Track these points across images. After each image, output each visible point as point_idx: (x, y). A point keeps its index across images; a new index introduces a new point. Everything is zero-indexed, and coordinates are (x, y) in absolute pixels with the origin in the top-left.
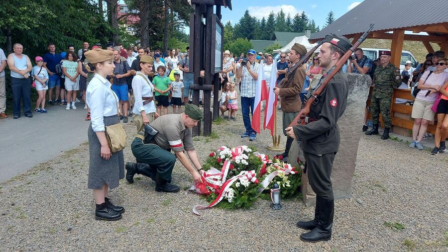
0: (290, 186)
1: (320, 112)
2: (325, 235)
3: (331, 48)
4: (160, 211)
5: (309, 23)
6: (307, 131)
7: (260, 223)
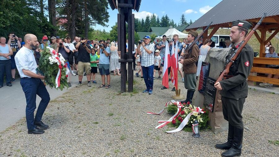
0: (203, 121)
1: (237, 71)
2: (238, 152)
3: (239, 29)
4: (120, 144)
5: (170, 21)
6: (230, 84)
7: (190, 147)
